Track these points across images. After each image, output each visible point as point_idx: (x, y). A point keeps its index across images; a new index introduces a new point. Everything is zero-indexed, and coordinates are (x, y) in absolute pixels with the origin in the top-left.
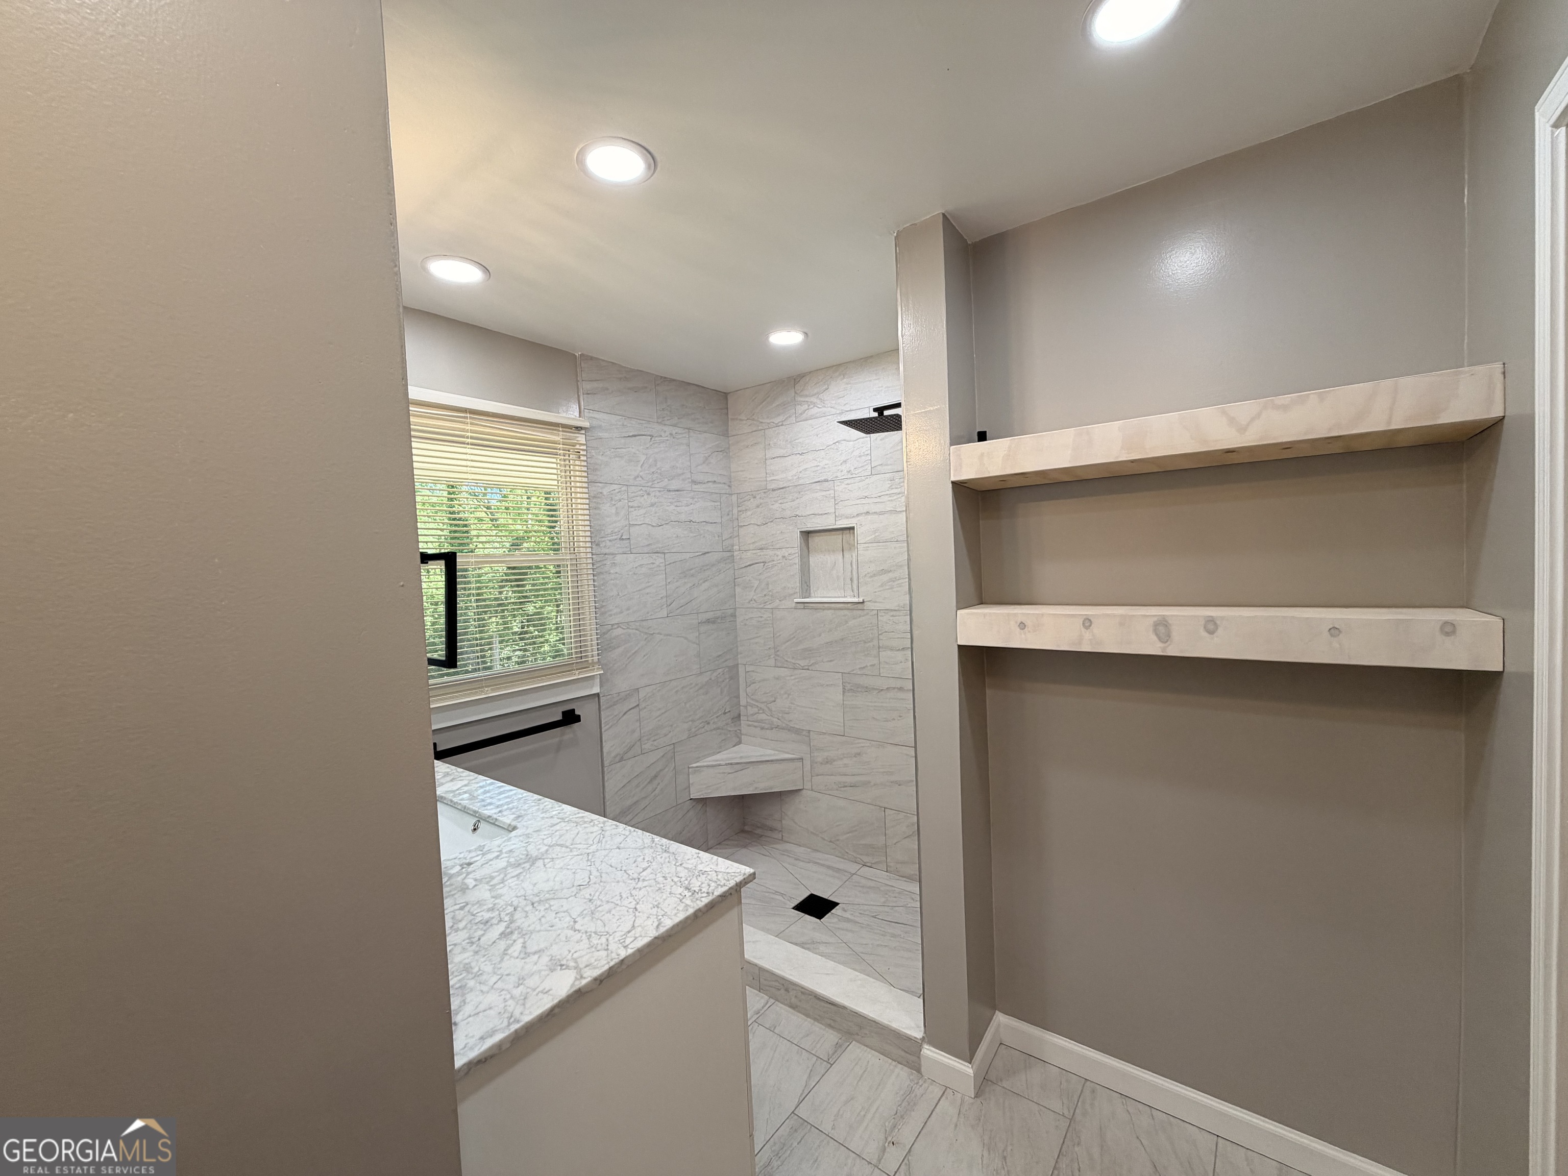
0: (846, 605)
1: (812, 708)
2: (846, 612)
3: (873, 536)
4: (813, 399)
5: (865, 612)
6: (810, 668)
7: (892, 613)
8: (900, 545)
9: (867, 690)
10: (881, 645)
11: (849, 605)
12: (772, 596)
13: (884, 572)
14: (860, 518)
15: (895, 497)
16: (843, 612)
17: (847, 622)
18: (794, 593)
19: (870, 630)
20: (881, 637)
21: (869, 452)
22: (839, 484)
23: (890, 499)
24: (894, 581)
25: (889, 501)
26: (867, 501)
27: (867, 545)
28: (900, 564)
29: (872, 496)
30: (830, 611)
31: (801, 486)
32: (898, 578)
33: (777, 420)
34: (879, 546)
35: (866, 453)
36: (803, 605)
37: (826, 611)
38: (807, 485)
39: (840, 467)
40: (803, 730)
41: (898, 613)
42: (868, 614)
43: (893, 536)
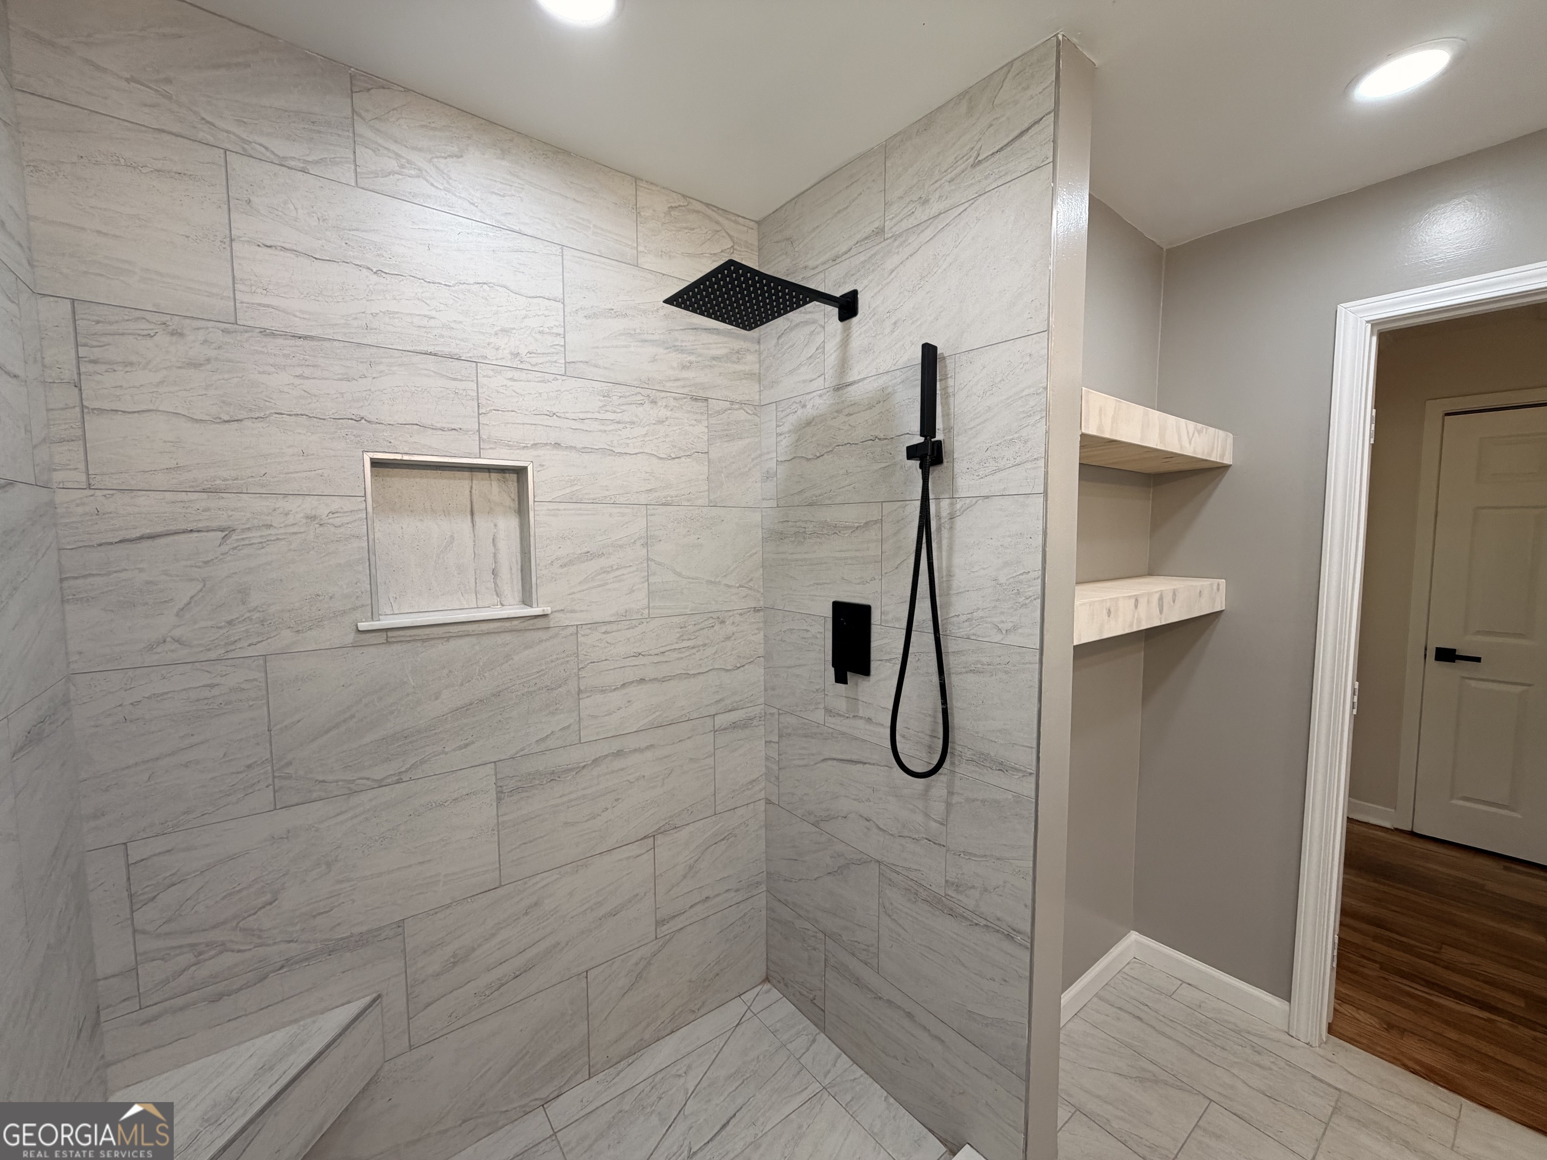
0: (507, 624)
1: (410, 866)
2: (508, 637)
3: (568, 490)
4: (414, 157)
5: (551, 632)
6: (405, 777)
7: (604, 629)
8: (619, 510)
9: (554, 776)
10: (582, 688)
11: (516, 622)
12: (262, 622)
13: (589, 556)
14: (540, 452)
15: (611, 427)
16: (499, 639)
17: (508, 657)
18: (355, 609)
19: (562, 664)
20: (583, 673)
21: (561, 331)
22: (491, 373)
23: (602, 428)
24: (608, 572)
25: (600, 431)
26: (553, 422)
27: (555, 506)
28: (620, 543)
29: (567, 415)
30: (467, 639)
31: (374, 350)
32: (615, 567)
33: (281, 147)
34: (580, 509)
35: (555, 330)
36: (384, 635)
37: (453, 644)
38: (397, 354)
39: (493, 340)
40: (380, 929)
41: (614, 627)
42: (557, 635)
43: (607, 493)
